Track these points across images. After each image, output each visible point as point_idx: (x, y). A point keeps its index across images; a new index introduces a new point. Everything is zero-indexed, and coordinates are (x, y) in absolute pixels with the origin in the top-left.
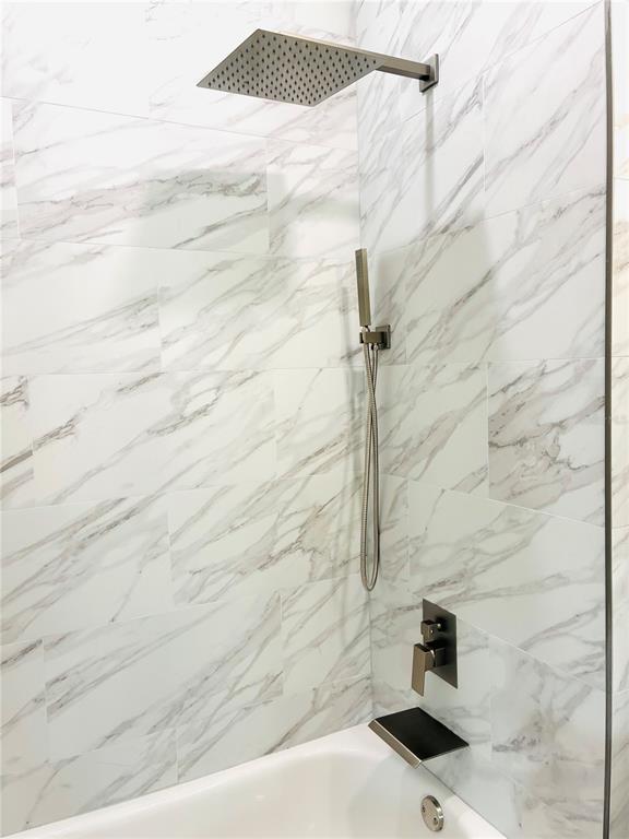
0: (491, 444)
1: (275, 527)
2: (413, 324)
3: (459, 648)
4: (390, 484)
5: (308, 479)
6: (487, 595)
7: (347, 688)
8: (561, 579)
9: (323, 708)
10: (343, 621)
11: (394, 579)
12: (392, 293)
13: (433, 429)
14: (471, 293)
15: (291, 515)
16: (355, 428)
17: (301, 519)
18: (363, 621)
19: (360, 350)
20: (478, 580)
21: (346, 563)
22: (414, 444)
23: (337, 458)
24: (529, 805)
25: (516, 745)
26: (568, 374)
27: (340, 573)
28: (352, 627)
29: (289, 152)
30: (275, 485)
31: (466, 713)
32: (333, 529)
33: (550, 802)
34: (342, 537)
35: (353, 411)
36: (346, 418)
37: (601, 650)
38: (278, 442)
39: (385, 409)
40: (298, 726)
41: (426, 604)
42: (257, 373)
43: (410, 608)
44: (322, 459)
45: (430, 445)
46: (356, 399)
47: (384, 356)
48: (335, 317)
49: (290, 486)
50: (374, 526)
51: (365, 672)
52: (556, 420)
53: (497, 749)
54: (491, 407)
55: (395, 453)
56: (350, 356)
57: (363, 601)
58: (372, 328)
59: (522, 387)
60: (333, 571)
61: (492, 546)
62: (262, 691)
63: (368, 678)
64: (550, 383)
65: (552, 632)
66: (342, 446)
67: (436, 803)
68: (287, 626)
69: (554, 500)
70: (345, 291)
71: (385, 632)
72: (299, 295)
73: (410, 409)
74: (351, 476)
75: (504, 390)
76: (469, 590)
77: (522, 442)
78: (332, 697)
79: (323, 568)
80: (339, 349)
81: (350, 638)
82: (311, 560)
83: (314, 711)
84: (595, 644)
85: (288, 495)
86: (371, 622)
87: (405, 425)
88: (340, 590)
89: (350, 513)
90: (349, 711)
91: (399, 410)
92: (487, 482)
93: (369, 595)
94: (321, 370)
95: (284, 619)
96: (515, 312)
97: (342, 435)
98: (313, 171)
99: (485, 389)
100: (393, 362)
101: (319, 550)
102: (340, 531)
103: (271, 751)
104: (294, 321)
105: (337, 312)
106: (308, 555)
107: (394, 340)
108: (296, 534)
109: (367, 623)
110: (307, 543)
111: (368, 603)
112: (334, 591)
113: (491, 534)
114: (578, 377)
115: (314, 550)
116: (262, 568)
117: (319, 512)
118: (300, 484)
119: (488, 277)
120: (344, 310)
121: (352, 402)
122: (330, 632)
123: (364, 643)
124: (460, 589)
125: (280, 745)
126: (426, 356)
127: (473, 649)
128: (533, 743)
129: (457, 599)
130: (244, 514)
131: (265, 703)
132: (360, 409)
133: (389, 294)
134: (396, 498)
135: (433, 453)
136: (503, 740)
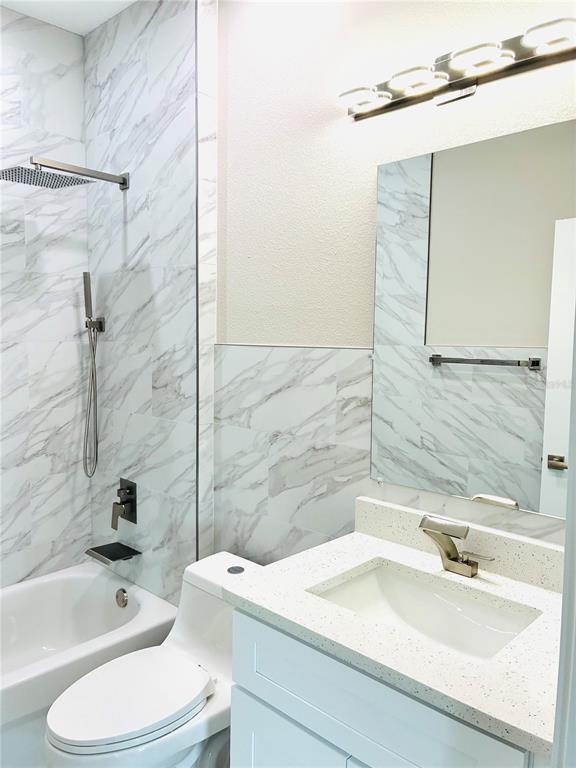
0: (154, 387)
1: (28, 440)
2: (116, 319)
3: (138, 502)
4: (103, 413)
5: (51, 411)
6: (151, 468)
7: (75, 541)
8: (181, 453)
9: (60, 552)
10: (72, 500)
11: (106, 469)
12: (105, 299)
13: (126, 380)
14: (145, 306)
15: (38, 433)
16: (83, 380)
17: (46, 435)
18: (87, 498)
19: (85, 332)
20: (146, 461)
21: (75, 463)
22: (116, 389)
23: (71, 398)
24: (168, 574)
25: (162, 544)
26: (183, 352)
27: (71, 471)
28: (79, 503)
29: (40, 208)
30: (28, 414)
31: (140, 536)
32: (68, 441)
33: (176, 568)
34: (74, 447)
35: (82, 369)
36: (78, 372)
37: (195, 483)
38: (30, 387)
39: (101, 368)
40: (40, 565)
41: (122, 480)
42: (16, 344)
43: (114, 485)
44: (60, 399)
45: (125, 388)
46: (84, 362)
47: (101, 336)
48: (71, 310)
49: (38, 415)
50: (94, 438)
51: (88, 530)
52: (179, 374)
53: (154, 550)
54: (152, 368)
55: (106, 395)
56: (80, 334)
57: (87, 485)
58: (94, 319)
59: (167, 357)
60: (66, 468)
61: (152, 442)
62: (16, 543)
63: (90, 535)
64: (177, 356)
65: (177, 481)
66: (73, 391)
67: (125, 592)
68: (34, 503)
69: (178, 414)
70: (77, 295)
71: (100, 503)
72: (46, 296)
73: (115, 368)
74: (80, 410)
75: (159, 359)
76: (143, 467)
77: (166, 386)
78: (65, 546)
79: (60, 466)
80: (73, 330)
81: (78, 510)
82: (52, 461)
83: (53, 556)
84: (192, 482)
85: (37, 420)
86: (92, 499)
87: (112, 377)
88: (71, 480)
89: (79, 432)
90: (75, 556)
91: (110, 368)
92: (150, 409)
93: (91, 481)
94: (60, 343)
95: (32, 497)
96: (164, 319)
97: (74, 384)
98: (56, 220)
99: (150, 358)
100: (107, 340)
101: (58, 454)
102: (72, 443)
103: (21, 581)
104: (43, 312)
105: (72, 308)
106: (50, 458)
107: (107, 327)
108: (42, 445)
109: (90, 500)
110: (49, 450)
111: (90, 488)
112: (67, 480)
113: (154, 435)
114: (187, 354)
115: (54, 455)
116: (18, 465)
117: (57, 431)
118: (46, 413)
119: (152, 299)
120: (77, 306)
121: (82, 363)
122: (64, 506)
123: (87, 513)
124: (139, 468)
125: (29, 576)
126: (123, 338)
127: (144, 499)
128: (169, 540)
129: (137, 474)
130: (6, 432)
131: (19, 550)
132: (87, 368)
133: (103, 300)
134: (107, 421)
135: (126, 395)
136: (157, 544)
